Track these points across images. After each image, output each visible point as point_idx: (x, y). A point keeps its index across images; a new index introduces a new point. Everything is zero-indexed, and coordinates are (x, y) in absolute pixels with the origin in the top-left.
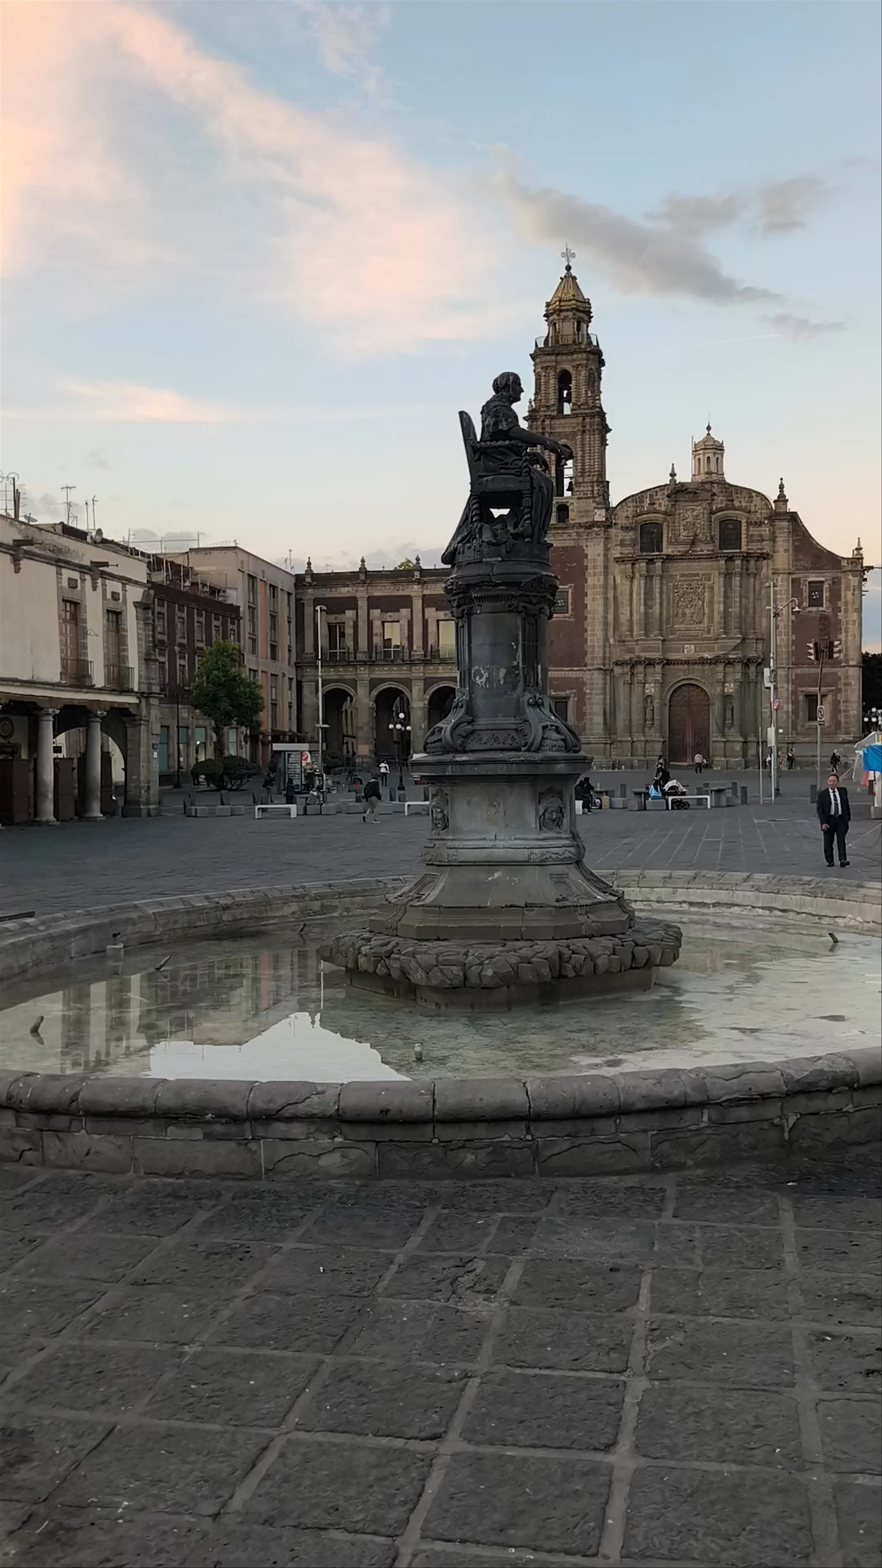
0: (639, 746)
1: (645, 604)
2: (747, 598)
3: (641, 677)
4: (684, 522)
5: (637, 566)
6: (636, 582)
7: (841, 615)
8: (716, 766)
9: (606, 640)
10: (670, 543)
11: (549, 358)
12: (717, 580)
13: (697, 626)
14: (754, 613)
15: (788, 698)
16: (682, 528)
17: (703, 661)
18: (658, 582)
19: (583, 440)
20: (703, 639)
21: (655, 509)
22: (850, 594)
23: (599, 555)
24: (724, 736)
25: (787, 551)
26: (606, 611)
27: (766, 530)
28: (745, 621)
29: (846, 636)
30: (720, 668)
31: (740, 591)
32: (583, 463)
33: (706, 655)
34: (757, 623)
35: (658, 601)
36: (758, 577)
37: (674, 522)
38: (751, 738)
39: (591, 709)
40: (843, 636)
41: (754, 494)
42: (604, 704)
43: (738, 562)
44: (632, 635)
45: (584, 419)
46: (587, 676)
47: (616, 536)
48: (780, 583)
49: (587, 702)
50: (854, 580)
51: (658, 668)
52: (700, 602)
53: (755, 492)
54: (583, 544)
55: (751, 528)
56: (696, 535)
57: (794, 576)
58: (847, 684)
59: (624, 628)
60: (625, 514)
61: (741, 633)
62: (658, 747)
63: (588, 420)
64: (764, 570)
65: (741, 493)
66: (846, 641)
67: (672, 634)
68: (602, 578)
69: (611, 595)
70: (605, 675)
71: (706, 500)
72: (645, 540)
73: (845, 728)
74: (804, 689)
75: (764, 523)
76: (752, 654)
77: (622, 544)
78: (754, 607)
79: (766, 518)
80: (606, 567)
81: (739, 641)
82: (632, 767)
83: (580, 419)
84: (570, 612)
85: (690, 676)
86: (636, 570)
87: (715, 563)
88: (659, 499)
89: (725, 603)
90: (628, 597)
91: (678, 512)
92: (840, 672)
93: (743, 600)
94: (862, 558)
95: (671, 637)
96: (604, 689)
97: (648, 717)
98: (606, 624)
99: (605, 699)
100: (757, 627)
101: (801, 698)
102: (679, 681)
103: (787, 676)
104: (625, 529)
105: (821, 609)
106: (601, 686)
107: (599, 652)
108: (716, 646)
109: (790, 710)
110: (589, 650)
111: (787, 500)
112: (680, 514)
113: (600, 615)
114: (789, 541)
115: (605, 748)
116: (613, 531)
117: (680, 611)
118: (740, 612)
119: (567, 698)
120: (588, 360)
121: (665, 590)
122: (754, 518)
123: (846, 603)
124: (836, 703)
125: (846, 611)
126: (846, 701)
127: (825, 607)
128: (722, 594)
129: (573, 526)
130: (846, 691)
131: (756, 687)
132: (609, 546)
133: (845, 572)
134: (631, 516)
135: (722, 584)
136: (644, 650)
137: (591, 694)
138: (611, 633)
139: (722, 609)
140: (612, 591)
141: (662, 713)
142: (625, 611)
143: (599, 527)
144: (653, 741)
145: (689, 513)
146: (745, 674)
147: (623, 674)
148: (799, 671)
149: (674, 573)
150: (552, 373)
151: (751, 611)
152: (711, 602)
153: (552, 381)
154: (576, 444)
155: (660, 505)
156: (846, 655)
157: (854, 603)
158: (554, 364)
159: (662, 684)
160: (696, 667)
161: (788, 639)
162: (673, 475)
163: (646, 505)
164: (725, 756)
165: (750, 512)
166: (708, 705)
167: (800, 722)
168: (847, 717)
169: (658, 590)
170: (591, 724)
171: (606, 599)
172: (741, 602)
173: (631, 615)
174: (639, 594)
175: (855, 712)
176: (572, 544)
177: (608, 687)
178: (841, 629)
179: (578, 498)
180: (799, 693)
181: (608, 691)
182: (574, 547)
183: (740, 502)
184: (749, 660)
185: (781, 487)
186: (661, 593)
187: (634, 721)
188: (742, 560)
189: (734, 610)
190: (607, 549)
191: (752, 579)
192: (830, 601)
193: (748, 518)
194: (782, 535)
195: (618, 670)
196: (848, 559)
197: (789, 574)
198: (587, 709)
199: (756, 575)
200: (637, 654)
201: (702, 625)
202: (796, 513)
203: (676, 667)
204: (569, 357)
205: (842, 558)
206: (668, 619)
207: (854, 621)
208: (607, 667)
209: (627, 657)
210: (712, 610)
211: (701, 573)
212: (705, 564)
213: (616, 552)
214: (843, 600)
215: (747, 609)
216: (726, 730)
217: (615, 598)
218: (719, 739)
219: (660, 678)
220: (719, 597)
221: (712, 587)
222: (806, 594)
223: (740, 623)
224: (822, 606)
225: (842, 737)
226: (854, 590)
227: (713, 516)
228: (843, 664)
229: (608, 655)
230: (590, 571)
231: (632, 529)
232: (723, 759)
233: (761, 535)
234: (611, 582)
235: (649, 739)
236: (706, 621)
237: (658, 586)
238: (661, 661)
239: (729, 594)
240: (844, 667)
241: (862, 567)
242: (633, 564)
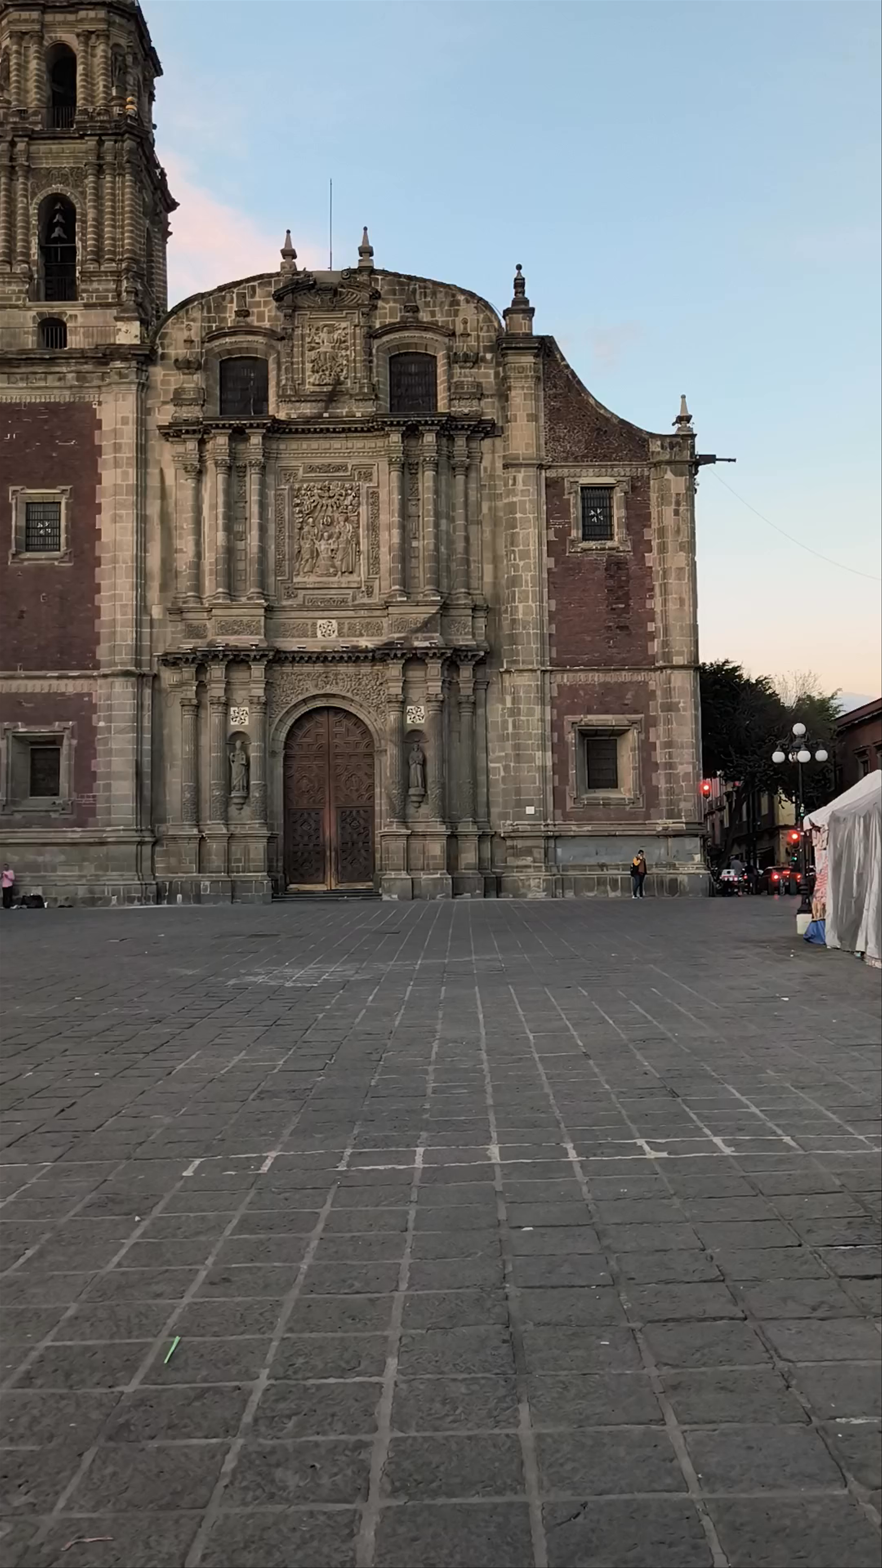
0: (214, 847)
1: (228, 529)
2: (451, 519)
3: (217, 690)
4: (313, 355)
5: (209, 446)
6: (208, 481)
7: (651, 559)
8: (389, 891)
9: (142, 608)
10: (283, 398)
11: (25, 15)
12: (384, 478)
13: (345, 580)
14: (467, 550)
15: (543, 736)
16: (308, 366)
17: (355, 656)
18: (255, 478)
19: (98, 189)
20: (357, 608)
21: (248, 325)
22: (669, 511)
23: (125, 421)
24: (404, 821)
25: (533, 418)
26: (142, 546)
27: (487, 375)
28: (448, 568)
29: (665, 602)
30: (394, 670)
31: (436, 503)
32: (99, 237)
33: (365, 642)
34: (475, 574)
35: (255, 521)
36: (473, 475)
37: (291, 355)
38: (467, 827)
39: (109, 764)
40: (656, 604)
41: (461, 298)
42: (139, 752)
43: (430, 438)
44: (199, 598)
45: (100, 143)
46: (99, 690)
47: (164, 382)
48: (520, 486)
49: (100, 748)
50: (676, 483)
51: (258, 670)
52: (349, 527)
53: (463, 291)
54: (91, 396)
55: (457, 370)
56: (338, 382)
57: (552, 474)
58: (670, 707)
59: (184, 583)
60: (185, 334)
61: (438, 592)
62: (258, 849)
63: (108, 144)
64: (486, 463)
65: (434, 294)
66: (665, 613)
67: (289, 597)
68: (132, 472)
69: (153, 509)
70: (140, 687)
71: (358, 306)
72: (230, 396)
73: (670, 803)
74: (576, 718)
75: (483, 360)
76: (464, 640)
77: (178, 399)
78: (467, 539)
79: (488, 349)
80: (142, 449)
81: (434, 610)
82: (198, 898)
83: (91, 143)
84: (63, 548)
85: (329, 690)
86: (207, 455)
87: (380, 443)
88: (258, 304)
89: (403, 528)
90: (189, 515)
91: (298, 332)
92: (655, 680)
93: (444, 522)
94: (693, 436)
95: (285, 603)
96: (138, 718)
97: (235, 782)
98: (141, 573)
99: (139, 741)
100: (474, 583)
101: (571, 737)
102: (305, 701)
103: (541, 689)
104: (186, 366)
105: (609, 544)
106: (130, 712)
107: (126, 636)
108: (386, 623)
109: (549, 764)
110: (104, 631)
111: (532, 310)
112: (303, 337)
113: (127, 552)
114: (537, 400)
115: (139, 857)
116: (158, 373)
117: (306, 545)
118: (437, 549)
119: (55, 741)
120: (110, 23)
121: (271, 499)
122: (461, 346)
123: (662, 532)
124: (646, 748)
125: (663, 549)
126: (669, 744)
127: (619, 538)
128: (396, 506)
129: (69, 357)
130: (668, 721)
131: (474, 713)
132: (150, 403)
133: (656, 465)
134: (197, 339)
135: (395, 484)
136: (225, 629)
137: (108, 729)
138: (154, 594)
139: (396, 540)
140: (158, 502)
141: (267, 773)
142: (186, 544)
143: (124, 359)
144: (246, 836)
145: (323, 335)
146: (449, 685)
147: (181, 684)
148: (566, 679)
149: (294, 463)
150: (34, 48)
151: (460, 546)
152: (373, 528)
153: (33, 64)
154: (83, 193)
155: (261, 317)
156: (665, 644)
157: (678, 531)
158: (37, 27)
159: (267, 706)
160: (342, 669)
161: (541, 607)
162: (289, 254)
163: (230, 318)
164: (408, 869)
165: (453, 334)
166: (370, 755)
167: (570, 792)
168: (669, 778)
169: (255, 498)
170: (108, 800)
171: (142, 519)
172: (437, 525)
173: (199, 555)
174: (214, 507)
175: (690, 769)
176: (66, 396)
177: (147, 714)
178: (652, 589)
179: (87, 306)
180: (567, 727)
181: (147, 723)
182: (70, 406)
183: (433, 314)
184: (457, 650)
185: (519, 284)
186: (263, 506)
187: (206, 794)
188: (438, 435)
189: (424, 543)
190: (143, 412)
191: (460, 478)
192: (628, 527)
193: (449, 349)
194: (523, 383)
195: (169, 677)
196: (662, 437)
197: (540, 467)
198: (99, 765)
199: (468, 469)
200: (210, 637)
201: (354, 578)
202: (552, 337)
203: (297, 668)
204: (71, 17)
205: (652, 436)
206: (279, 563)
207: (680, 569)
208: (146, 669)
209: (187, 645)
210: (375, 545)
211: (350, 463)
212: (359, 444)
213: (164, 415)
214: (655, 525)
215: (450, 543)
216: (411, 810)
217: (165, 517)
218: (394, 828)
219: (261, 692)
220: (389, 516)
221: (374, 495)
222: (575, 512)
223: (437, 571)
224: (611, 537)
225: (661, 824)
226: (678, 504)
227: (376, 343)
228: (661, 663)
229: (146, 643)
230: (107, 456)
231: (199, 367)
232: (404, 875)
233: (479, 385)
234: (153, 482)
235: (238, 831)
236: (363, 569)
237: (255, 487)
238: (261, 655)
239: (412, 510)
240: (661, 669)
241: (693, 454)
242: (202, 443)
